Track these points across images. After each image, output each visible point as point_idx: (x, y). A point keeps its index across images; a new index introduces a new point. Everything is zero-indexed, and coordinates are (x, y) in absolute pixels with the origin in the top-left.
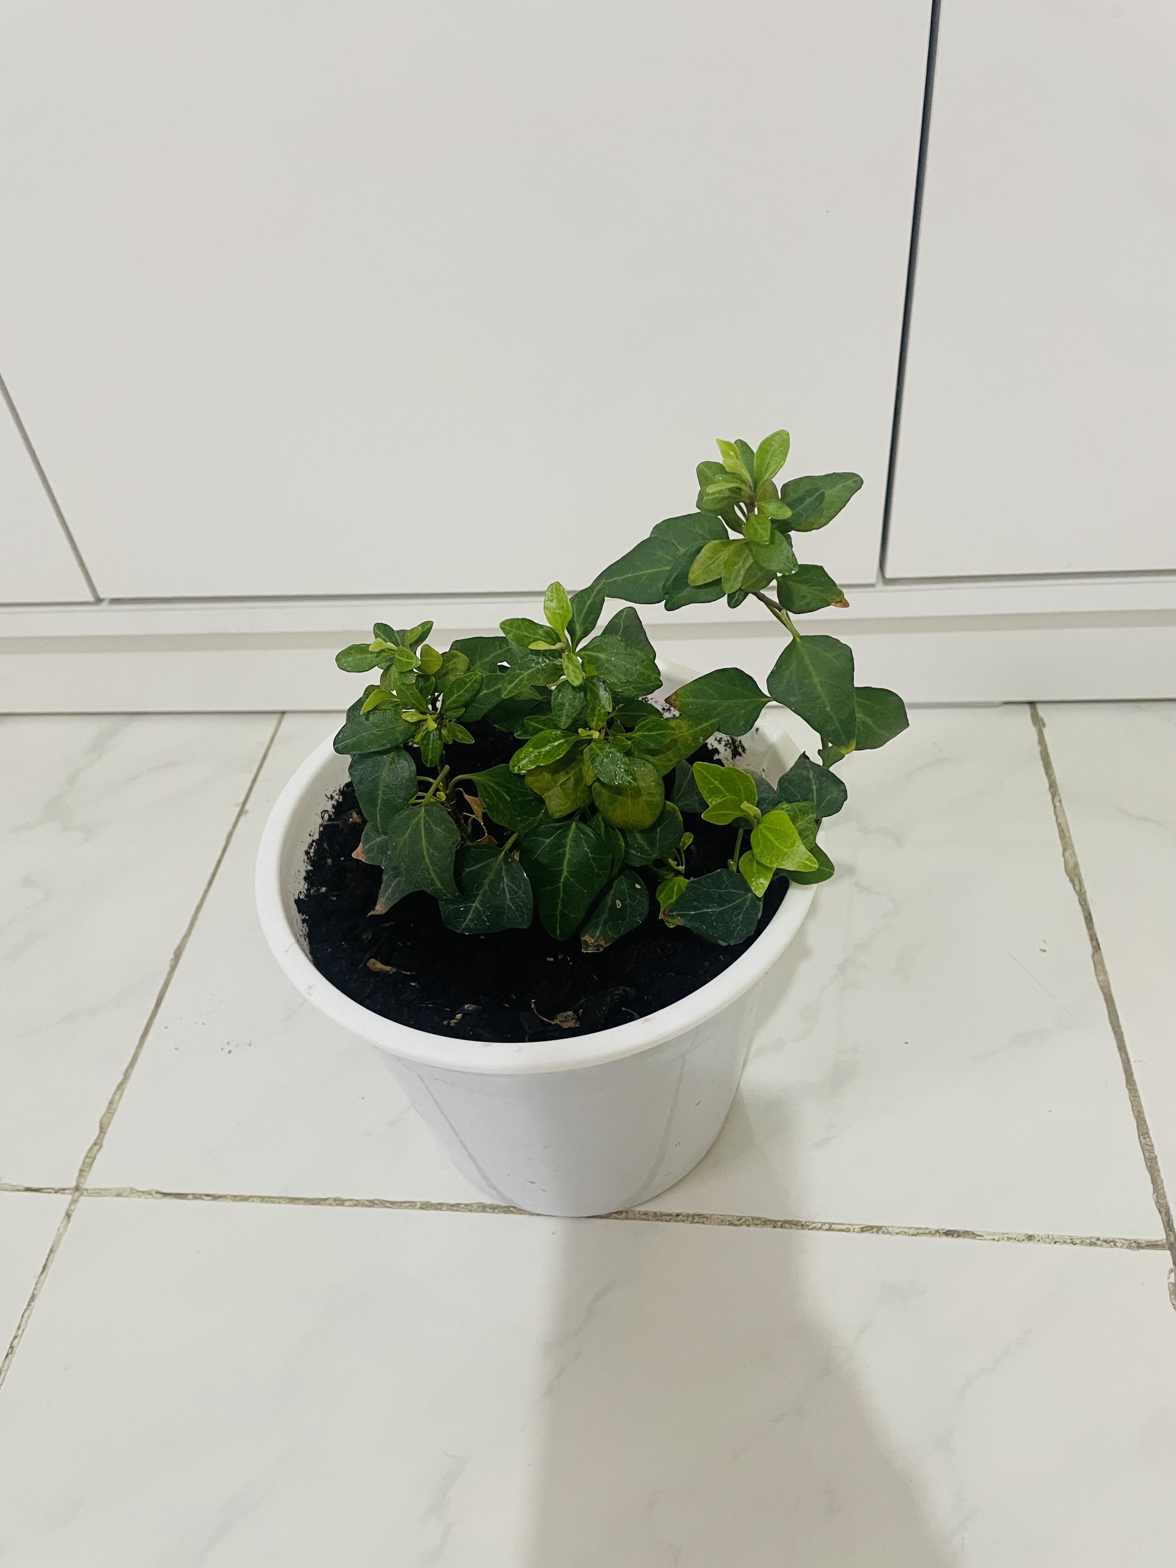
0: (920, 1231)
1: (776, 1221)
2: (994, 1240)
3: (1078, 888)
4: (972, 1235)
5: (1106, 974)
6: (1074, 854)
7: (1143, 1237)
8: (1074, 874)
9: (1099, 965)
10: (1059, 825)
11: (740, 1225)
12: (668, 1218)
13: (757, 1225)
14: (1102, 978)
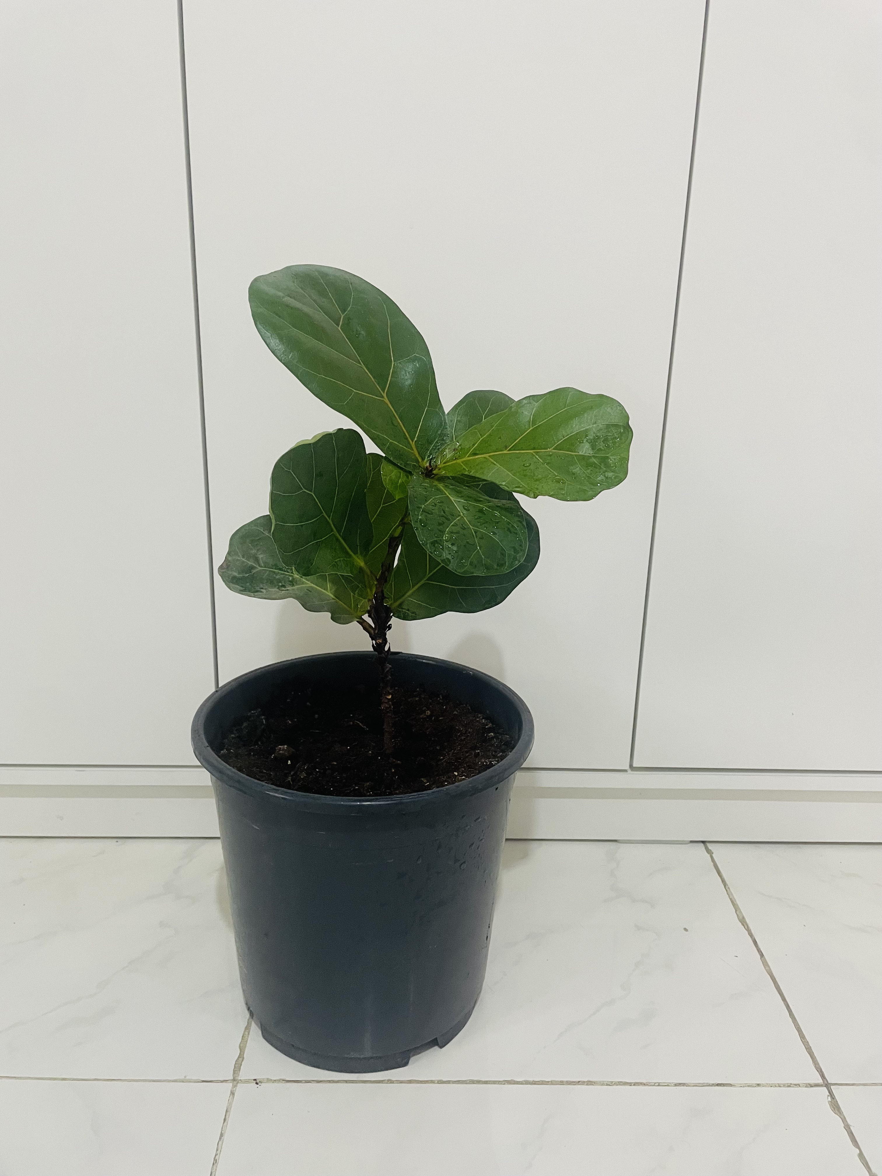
0: (704, 1085)
1: (631, 1083)
2: (742, 1087)
3: (746, 927)
4: (730, 1085)
5: (769, 967)
6: (741, 912)
7: (813, 1082)
8: (743, 921)
9: (765, 964)
10: (731, 899)
11: (613, 1085)
12: (574, 1083)
13: (621, 1085)
14: (767, 968)
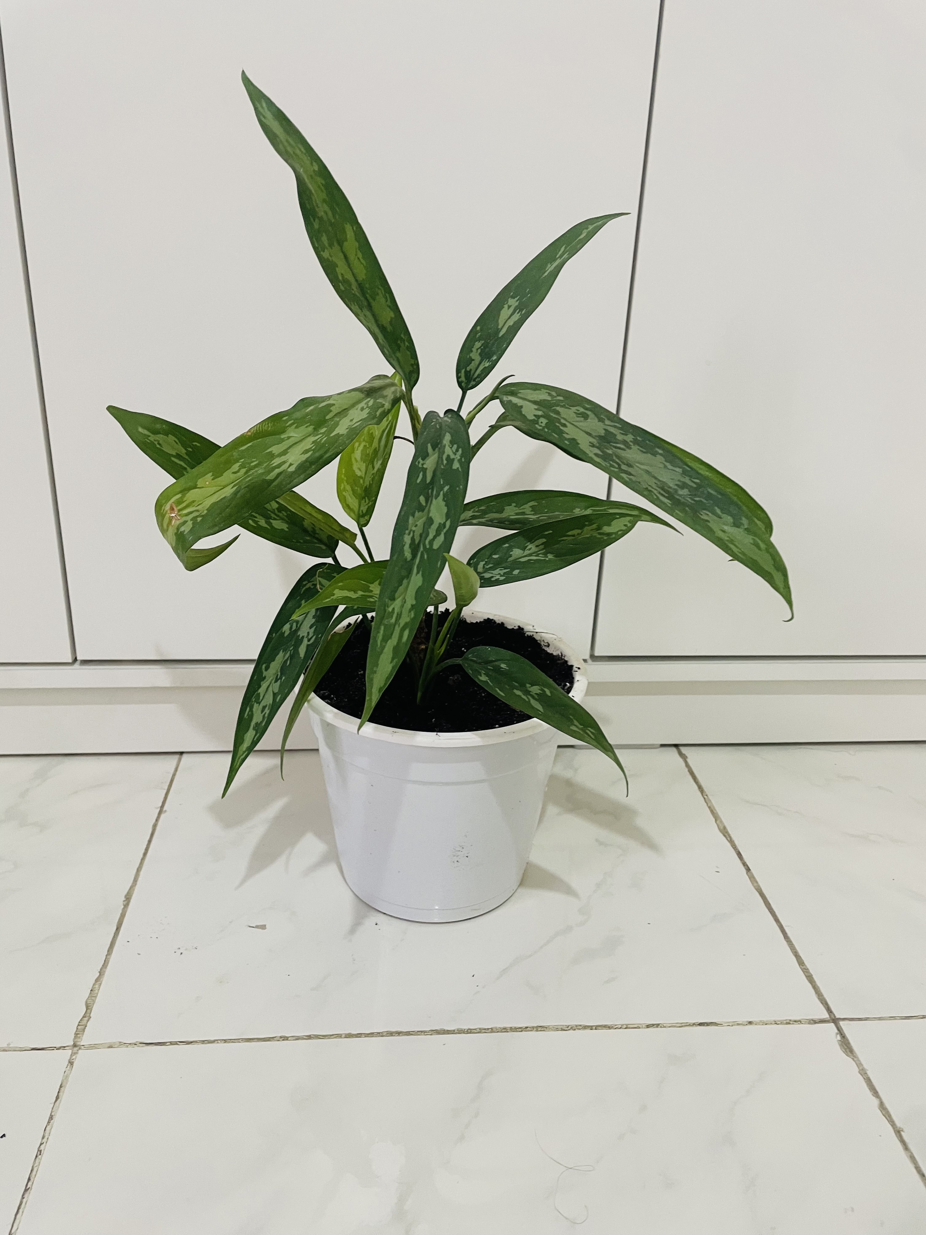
0: (683, 1025)
1: (592, 1026)
3: (729, 839)
4: (715, 1024)
5: (757, 882)
6: (721, 822)
7: (817, 1017)
8: (724, 832)
9: (752, 878)
10: (709, 807)
12: (520, 1030)
13: (580, 1029)
14: (755, 884)
